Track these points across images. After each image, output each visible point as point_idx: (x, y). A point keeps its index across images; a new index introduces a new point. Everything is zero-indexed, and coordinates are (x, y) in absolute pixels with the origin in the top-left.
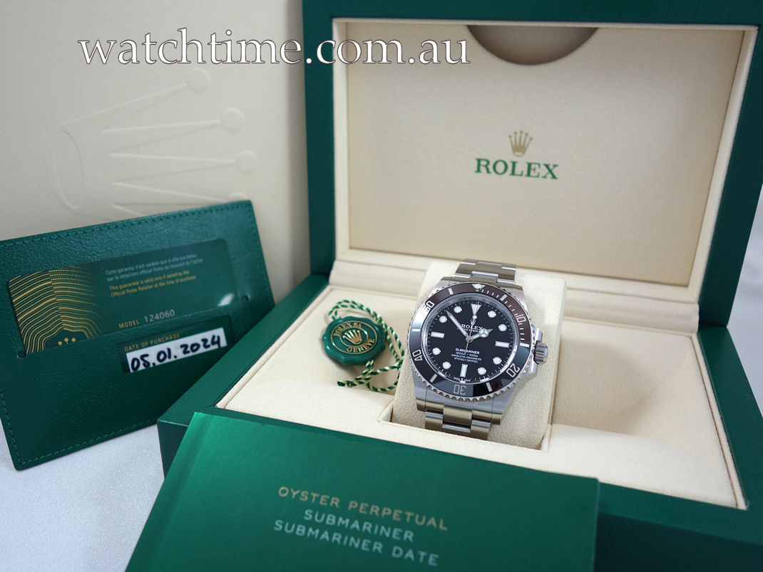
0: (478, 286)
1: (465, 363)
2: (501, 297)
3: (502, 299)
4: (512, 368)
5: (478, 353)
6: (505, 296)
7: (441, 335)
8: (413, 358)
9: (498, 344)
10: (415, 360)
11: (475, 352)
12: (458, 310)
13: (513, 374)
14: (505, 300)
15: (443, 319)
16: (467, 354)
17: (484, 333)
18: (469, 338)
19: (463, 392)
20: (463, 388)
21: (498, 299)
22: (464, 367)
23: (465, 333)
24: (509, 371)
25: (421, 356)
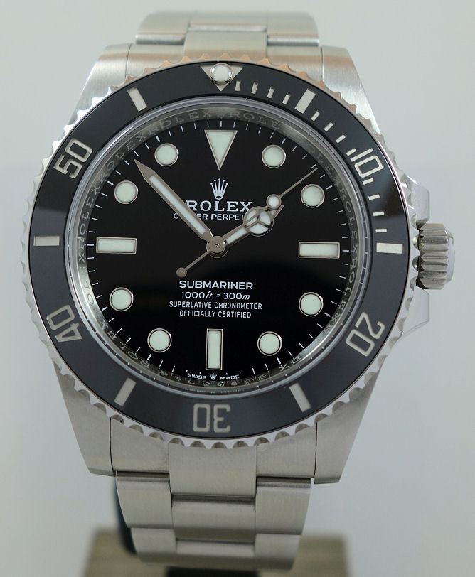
0: (221, 74)
1: (215, 323)
2: (296, 99)
3: (302, 107)
4: (363, 328)
5: (249, 285)
6: (309, 96)
7: (127, 246)
8: (52, 334)
9: (308, 250)
10: (60, 338)
11: (239, 285)
12: (167, 154)
13: (365, 346)
14: (312, 108)
15: (126, 192)
16: (218, 295)
17: (258, 222)
18: (217, 245)
19: (221, 425)
20: (221, 412)
21: (290, 109)
22: (215, 339)
23: (200, 229)
24: (356, 340)
25: (74, 327)
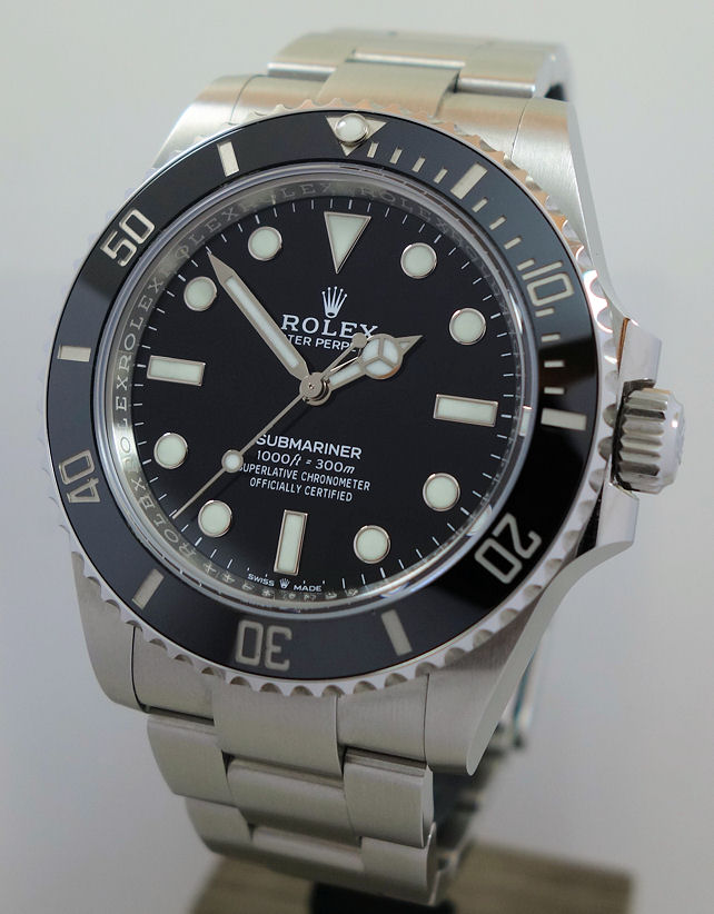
0: (348, 129)
1: (297, 503)
2: (455, 176)
3: (461, 190)
4: (505, 539)
5: (356, 453)
6: (476, 173)
7: (188, 372)
8: (63, 490)
9: (450, 408)
10: (72, 498)
11: (341, 451)
12: (265, 243)
13: (505, 567)
14: (474, 194)
15: (198, 295)
16: (309, 462)
17: (380, 358)
18: (310, 387)
19: (276, 658)
20: (278, 639)
22: (293, 526)
23: (291, 360)
24: (491, 555)
25: (93, 484)
